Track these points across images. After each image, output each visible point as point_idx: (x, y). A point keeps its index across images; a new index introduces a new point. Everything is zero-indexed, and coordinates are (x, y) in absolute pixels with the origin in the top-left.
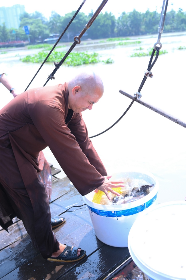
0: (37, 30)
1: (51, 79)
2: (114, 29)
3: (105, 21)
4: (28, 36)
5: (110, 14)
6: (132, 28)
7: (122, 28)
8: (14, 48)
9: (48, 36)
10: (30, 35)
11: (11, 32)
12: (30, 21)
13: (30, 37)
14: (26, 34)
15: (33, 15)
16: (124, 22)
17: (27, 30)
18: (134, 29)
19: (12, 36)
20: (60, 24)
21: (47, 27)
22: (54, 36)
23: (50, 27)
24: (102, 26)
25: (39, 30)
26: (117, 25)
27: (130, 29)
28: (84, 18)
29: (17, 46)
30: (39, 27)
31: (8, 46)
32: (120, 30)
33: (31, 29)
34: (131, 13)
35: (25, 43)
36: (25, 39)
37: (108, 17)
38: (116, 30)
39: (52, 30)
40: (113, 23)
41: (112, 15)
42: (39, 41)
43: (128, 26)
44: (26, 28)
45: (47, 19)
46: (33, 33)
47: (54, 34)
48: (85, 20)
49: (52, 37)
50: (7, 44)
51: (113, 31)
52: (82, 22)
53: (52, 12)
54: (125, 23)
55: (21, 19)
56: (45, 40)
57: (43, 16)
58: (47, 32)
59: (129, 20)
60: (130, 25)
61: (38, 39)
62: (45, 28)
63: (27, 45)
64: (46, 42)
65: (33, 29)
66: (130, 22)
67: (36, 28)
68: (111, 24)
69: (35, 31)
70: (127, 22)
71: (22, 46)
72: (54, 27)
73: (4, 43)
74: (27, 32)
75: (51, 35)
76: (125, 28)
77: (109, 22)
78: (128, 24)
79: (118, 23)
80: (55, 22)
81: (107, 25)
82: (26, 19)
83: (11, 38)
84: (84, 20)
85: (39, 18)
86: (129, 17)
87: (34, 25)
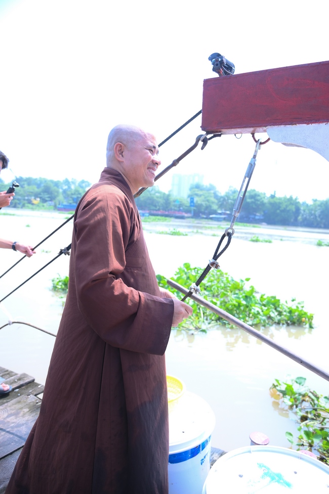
0: (204, 203)
1: (66, 255)
2: (298, 216)
3: (287, 206)
4: (193, 208)
5: (296, 199)
6: (322, 219)
7: (308, 217)
8: (173, 219)
9: (215, 212)
10: (195, 208)
11: (175, 201)
12: (200, 193)
13: (194, 210)
14: (191, 206)
15: (207, 187)
16: (312, 210)
17: (192, 201)
18: (324, 221)
19: (175, 206)
20: (232, 202)
21: (216, 201)
22: (222, 213)
23: (220, 203)
24: (282, 211)
25: (206, 204)
26: (302, 212)
27: (319, 219)
28: (261, 198)
29: (177, 217)
30: (208, 201)
31: (166, 216)
32: (305, 219)
33: (197, 201)
34: (323, 201)
35: (186, 215)
36: (188, 211)
37: (292, 202)
38: (300, 218)
39: (221, 206)
40: (298, 210)
41: (298, 201)
42: (205, 216)
43: (316, 216)
44: (192, 200)
45: (220, 193)
46: (199, 206)
47: (223, 211)
48: (263, 201)
49: (220, 214)
50: (167, 213)
51: (296, 219)
52: (259, 203)
53: (230, 187)
54: (313, 212)
55: (191, 189)
56: (211, 216)
57: (217, 190)
58: (215, 207)
59: (320, 209)
60: (319, 216)
61: (204, 213)
62: (213, 203)
63: (188, 217)
64: (212, 219)
65: (199, 202)
66: (319, 211)
67: (204, 201)
68: (294, 210)
69: (201, 205)
70: (315, 211)
71: (182, 218)
72: (225, 203)
73: (164, 211)
74: (192, 204)
75: (220, 211)
76: (312, 217)
77: (293, 208)
78: (317, 213)
79: (304, 211)
80: (226, 198)
81: (289, 211)
82: (196, 190)
83: (173, 208)
84: (261, 201)
85: (212, 192)
86: (319, 206)
87: (203, 197)
